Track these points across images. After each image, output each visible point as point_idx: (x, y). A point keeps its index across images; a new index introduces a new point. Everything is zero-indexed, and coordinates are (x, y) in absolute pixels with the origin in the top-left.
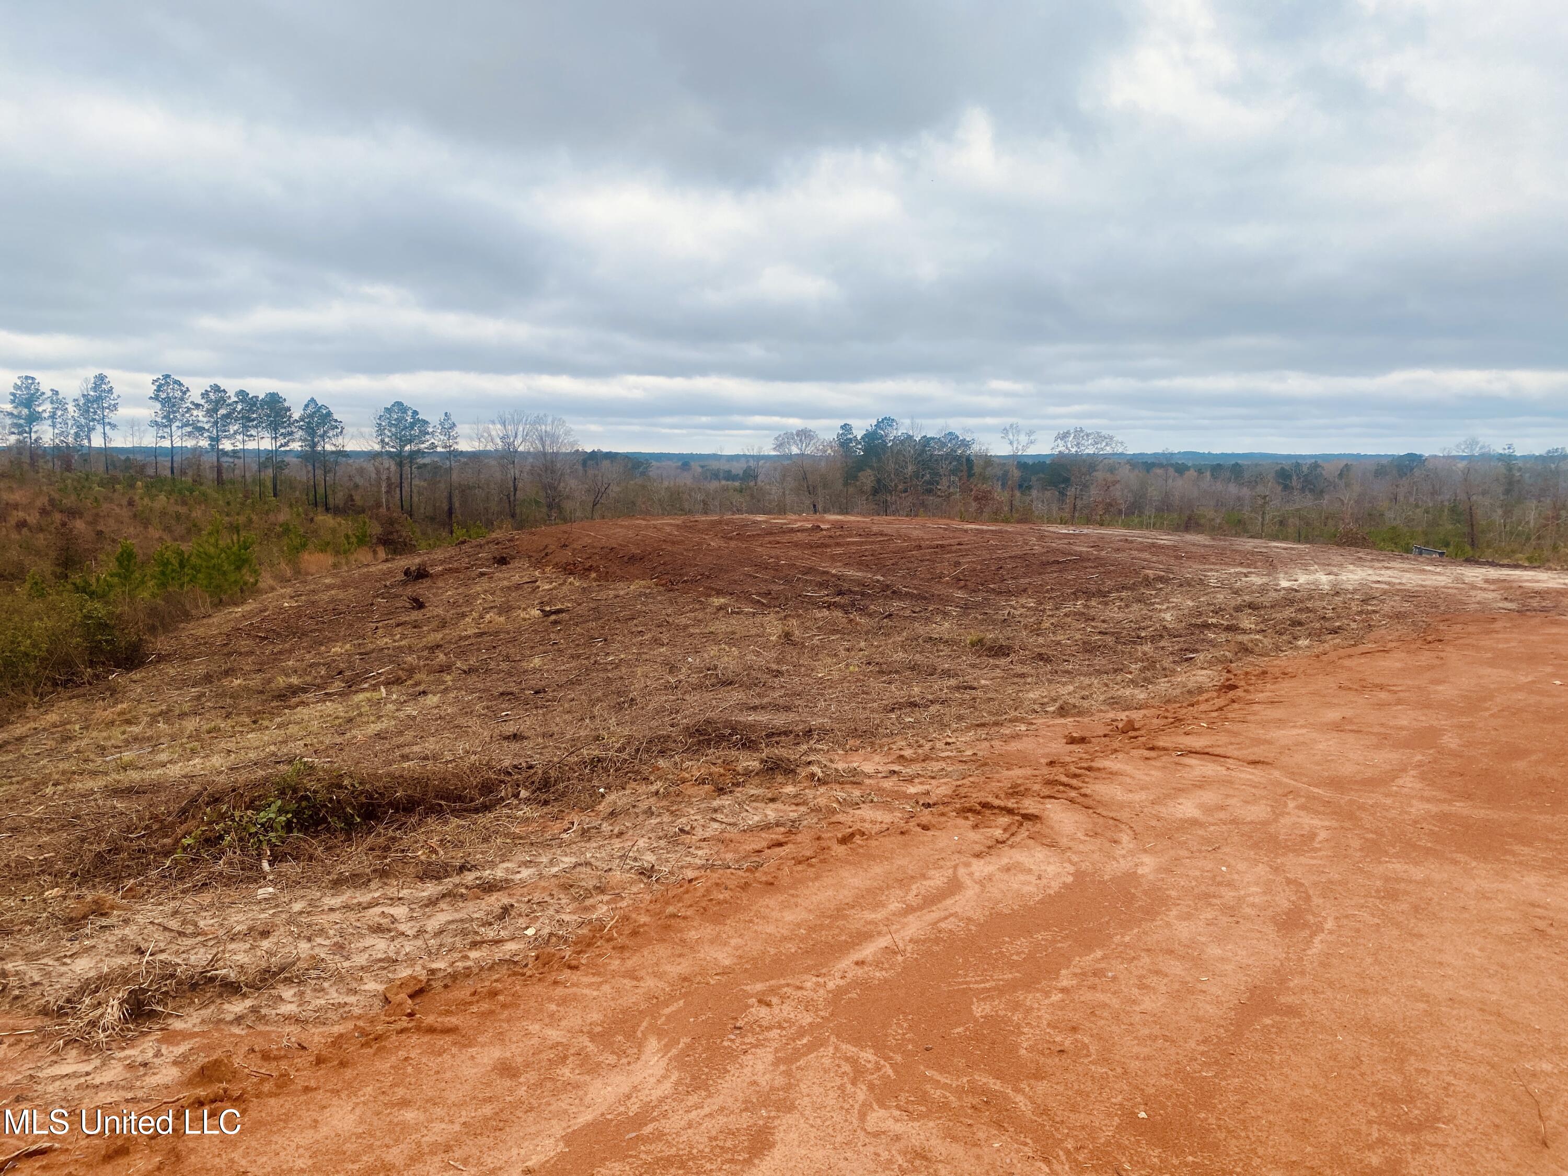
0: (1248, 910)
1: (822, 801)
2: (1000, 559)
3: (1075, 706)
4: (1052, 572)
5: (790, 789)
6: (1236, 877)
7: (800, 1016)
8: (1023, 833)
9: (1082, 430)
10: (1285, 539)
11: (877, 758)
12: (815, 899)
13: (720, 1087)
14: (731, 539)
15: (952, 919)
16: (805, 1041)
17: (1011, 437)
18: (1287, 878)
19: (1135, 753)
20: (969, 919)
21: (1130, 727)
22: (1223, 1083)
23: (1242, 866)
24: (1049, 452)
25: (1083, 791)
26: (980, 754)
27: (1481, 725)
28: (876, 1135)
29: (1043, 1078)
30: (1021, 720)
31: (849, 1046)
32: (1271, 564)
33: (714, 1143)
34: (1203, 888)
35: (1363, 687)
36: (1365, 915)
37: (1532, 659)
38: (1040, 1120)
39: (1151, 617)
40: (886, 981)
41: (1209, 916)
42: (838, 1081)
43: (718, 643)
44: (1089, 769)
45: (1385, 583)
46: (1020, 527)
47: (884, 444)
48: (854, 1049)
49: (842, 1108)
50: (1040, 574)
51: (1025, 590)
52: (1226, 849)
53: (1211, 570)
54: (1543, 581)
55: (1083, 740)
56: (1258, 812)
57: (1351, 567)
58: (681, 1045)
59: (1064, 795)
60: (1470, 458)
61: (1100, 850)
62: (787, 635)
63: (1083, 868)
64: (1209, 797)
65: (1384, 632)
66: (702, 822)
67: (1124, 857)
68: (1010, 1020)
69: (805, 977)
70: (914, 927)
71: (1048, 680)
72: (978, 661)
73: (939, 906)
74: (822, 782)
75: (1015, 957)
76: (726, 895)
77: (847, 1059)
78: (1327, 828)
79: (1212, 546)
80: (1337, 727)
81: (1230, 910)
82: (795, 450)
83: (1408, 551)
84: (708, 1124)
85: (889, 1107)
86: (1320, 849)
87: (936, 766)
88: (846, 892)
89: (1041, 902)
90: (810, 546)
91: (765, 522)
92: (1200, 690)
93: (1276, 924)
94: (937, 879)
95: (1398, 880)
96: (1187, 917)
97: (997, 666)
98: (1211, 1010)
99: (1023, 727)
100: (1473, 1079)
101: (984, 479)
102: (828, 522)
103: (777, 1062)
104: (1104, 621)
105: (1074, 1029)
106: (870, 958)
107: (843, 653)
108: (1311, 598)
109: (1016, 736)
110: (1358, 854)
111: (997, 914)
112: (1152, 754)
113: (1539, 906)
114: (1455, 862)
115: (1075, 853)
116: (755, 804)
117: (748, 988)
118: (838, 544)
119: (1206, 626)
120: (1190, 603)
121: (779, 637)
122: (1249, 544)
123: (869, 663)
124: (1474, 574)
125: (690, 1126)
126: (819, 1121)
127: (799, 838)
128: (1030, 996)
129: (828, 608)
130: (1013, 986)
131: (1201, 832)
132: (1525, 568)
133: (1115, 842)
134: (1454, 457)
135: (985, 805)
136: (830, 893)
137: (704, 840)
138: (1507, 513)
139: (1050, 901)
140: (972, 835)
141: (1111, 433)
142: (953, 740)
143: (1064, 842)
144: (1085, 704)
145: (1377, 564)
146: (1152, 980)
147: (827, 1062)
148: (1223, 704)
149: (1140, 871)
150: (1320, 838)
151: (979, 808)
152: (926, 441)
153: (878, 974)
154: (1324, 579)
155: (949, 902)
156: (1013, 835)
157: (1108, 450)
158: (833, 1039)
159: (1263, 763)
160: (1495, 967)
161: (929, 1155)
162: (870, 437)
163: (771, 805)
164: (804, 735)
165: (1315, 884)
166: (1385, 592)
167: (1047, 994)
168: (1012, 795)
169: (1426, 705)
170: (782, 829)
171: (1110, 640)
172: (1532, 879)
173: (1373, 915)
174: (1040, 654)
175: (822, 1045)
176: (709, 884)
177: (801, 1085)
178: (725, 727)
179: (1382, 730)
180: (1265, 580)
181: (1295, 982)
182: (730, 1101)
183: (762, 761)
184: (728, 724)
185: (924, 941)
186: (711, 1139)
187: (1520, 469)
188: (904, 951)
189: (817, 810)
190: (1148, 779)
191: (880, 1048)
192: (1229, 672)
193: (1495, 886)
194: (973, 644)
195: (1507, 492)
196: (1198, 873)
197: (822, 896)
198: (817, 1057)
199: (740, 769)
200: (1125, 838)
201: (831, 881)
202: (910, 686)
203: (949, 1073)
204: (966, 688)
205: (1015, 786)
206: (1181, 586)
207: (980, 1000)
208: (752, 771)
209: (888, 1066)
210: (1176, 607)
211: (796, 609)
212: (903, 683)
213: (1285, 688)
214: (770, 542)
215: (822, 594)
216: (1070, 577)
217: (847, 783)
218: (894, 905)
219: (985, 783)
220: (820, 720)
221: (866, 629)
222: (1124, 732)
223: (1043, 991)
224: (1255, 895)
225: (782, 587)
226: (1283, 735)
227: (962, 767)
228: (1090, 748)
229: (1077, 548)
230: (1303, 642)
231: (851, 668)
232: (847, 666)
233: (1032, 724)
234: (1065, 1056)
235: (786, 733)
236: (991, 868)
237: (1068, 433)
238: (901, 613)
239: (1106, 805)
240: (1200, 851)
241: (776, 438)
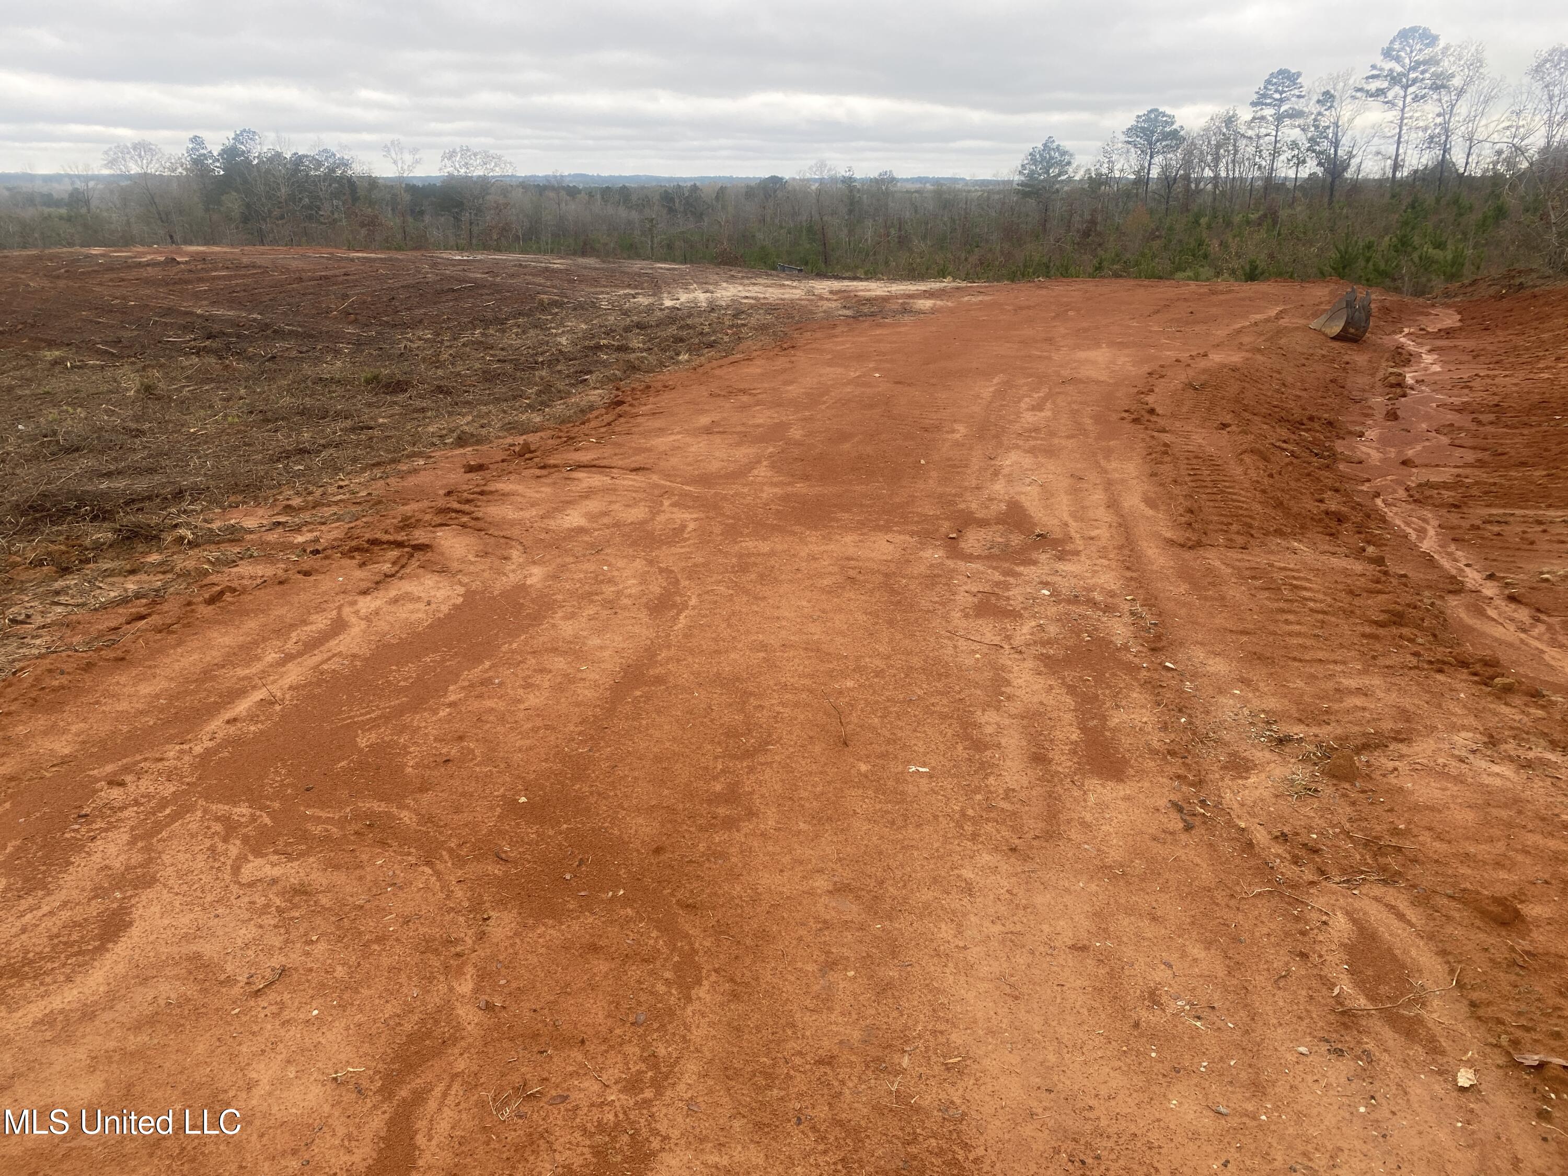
0: (626, 601)
1: (190, 564)
2: (392, 289)
3: (472, 435)
4: (447, 301)
5: (154, 558)
6: (616, 573)
7: (161, 787)
8: (414, 563)
9: (468, 150)
10: (674, 261)
11: (261, 512)
12: (176, 666)
13: (61, 882)
14: (58, 277)
15: (336, 659)
16: (168, 811)
17: (394, 155)
18: (659, 568)
19: (526, 473)
20: (354, 656)
21: (526, 452)
22: (597, 755)
23: (621, 563)
24: (438, 174)
25: (474, 515)
26: (375, 493)
27: (819, 416)
28: (251, 885)
29: (428, 790)
30: (419, 455)
31: (220, 806)
32: (656, 285)
33: (56, 941)
34: (587, 587)
35: (731, 392)
36: (722, 589)
37: (860, 357)
38: (424, 829)
39: (548, 342)
40: (262, 732)
41: (591, 612)
42: (208, 843)
43: (56, 405)
44: (482, 493)
45: (752, 298)
46: (411, 254)
47: (248, 162)
48: (226, 807)
49: (212, 867)
50: (435, 303)
51: (421, 321)
52: (609, 551)
53: (602, 293)
54: (874, 290)
55: (480, 468)
56: (638, 513)
57: (725, 285)
58: (9, 849)
59: (456, 522)
60: (821, 180)
61: (491, 568)
62: (148, 389)
63: (474, 587)
64: (593, 505)
65: (750, 343)
66: (40, 607)
67: (513, 571)
68: (396, 743)
69: (170, 747)
70: (294, 674)
71: (449, 412)
72: (375, 399)
73: (321, 648)
74: (192, 544)
75: (402, 683)
76: (64, 680)
77: (217, 819)
78: (696, 520)
79: (603, 269)
80: (708, 431)
81: (611, 605)
82: (134, 169)
83: (775, 269)
84: (48, 923)
85: (267, 855)
86: (689, 539)
87: (327, 511)
88: (214, 653)
89: (430, 626)
90: (165, 282)
91: (102, 255)
92: (592, 408)
93: (649, 609)
94: (320, 622)
95: (749, 555)
96: (572, 616)
97: (395, 403)
98: (589, 694)
99: (422, 462)
100: (796, 705)
101: (371, 203)
102: (187, 254)
103: (132, 842)
104: (502, 349)
105: (461, 738)
106: (245, 714)
107: (219, 405)
108: (690, 315)
109: (415, 471)
110: (719, 538)
111: (384, 645)
112: (544, 472)
113: (853, 559)
114: (794, 533)
115: (465, 575)
116: (109, 580)
117: (96, 772)
118: (201, 280)
119: (598, 347)
120: (584, 326)
121: (138, 391)
122: (637, 265)
123: (251, 412)
124: (823, 287)
125: (24, 930)
126: (185, 887)
127: (165, 607)
128: (418, 717)
129: (197, 354)
130: (400, 711)
131: (587, 538)
132: (861, 280)
133: (505, 559)
134: (808, 180)
135: (374, 542)
136: (196, 656)
137: (44, 627)
138: (851, 232)
139: (439, 624)
140: (359, 574)
141: (499, 152)
142: (346, 483)
143: (455, 566)
144: (484, 432)
145: (746, 282)
146: (537, 679)
147: (194, 827)
148: (611, 419)
149: (529, 582)
150: (689, 529)
151: (366, 546)
152: (299, 160)
153: (252, 728)
154: (702, 297)
155: (333, 643)
156: (403, 567)
157: (498, 172)
158: (201, 802)
159: (644, 469)
160: (818, 613)
161: (309, 889)
162: (230, 154)
163: (131, 577)
164: (174, 497)
165: (683, 569)
166: (752, 307)
167: (435, 712)
168: (402, 529)
169: (778, 404)
170: (144, 601)
171: (509, 367)
172: (849, 538)
173: (728, 588)
174: (439, 387)
175: (188, 812)
176: (38, 672)
177: (164, 857)
178: (68, 499)
179: (743, 429)
180: (651, 300)
181: (664, 654)
182: (75, 893)
183: (115, 531)
184: (71, 495)
185: (305, 686)
186: (51, 938)
187: (859, 190)
188: (282, 700)
189: (184, 574)
190: (538, 496)
191: (255, 801)
192: (618, 389)
193: (823, 548)
194: (368, 382)
195: (850, 212)
196: (582, 576)
197: (186, 662)
198: (182, 825)
199: (88, 542)
200: (516, 554)
201: (196, 644)
202: (299, 434)
203: (331, 807)
204: (362, 428)
205: (405, 519)
206: (575, 309)
207: (364, 731)
208: (104, 544)
209: (265, 815)
210: (571, 332)
211: (156, 357)
212: (291, 429)
213: (665, 399)
214: (111, 280)
215: (188, 338)
216: (466, 306)
217: (223, 542)
218: (271, 657)
219: (379, 521)
220: (192, 479)
221: (245, 375)
222: (521, 455)
223: (431, 709)
224: (632, 586)
225: (136, 333)
226: (661, 442)
227: (354, 509)
228: (487, 474)
229: (472, 275)
230: (684, 357)
231: (230, 419)
232: (225, 416)
233: (430, 457)
234: (450, 764)
235: (150, 498)
236: (378, 603)
237: (454, 151)
238: (286, 354)
239: (497, 525)
240: (584, 555)
241: (106, 153)
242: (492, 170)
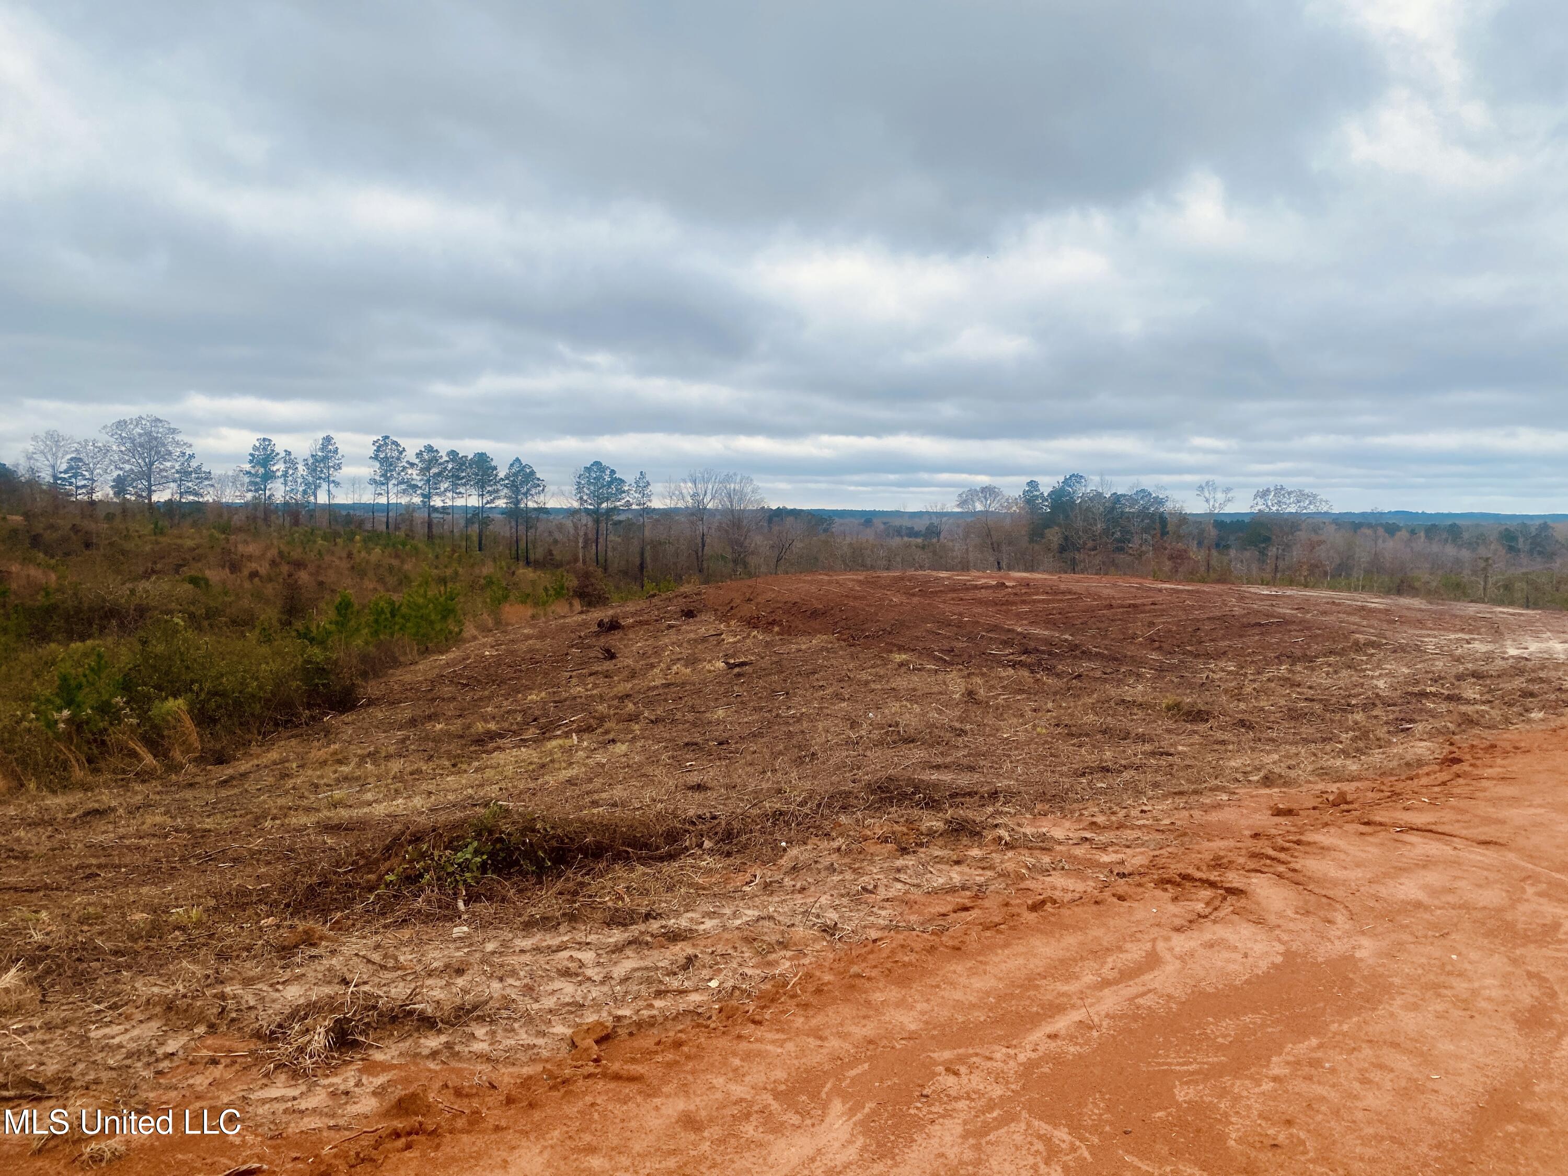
0: (1483, 1004)
1: (1010, 866)
2: (1198, 620)
3: (1280, 776)
4: (1253, 635)
5: (975, 852)
6: (1468, 966)
7: (989, 1088)
8: (1226, 909)
9: (1282, 488)
10: (1511, 604)
11: (1067, 824)
12: (1004, 967)
13: (906, 1157)
14: (914, 595)
15: (1151, 995)
16: (995, 1114)
17: (1207, 494)
18: (1528, 971)
19: (1348, 827)
20: (1170, 997)
21: (1342, 800)
23: (1474, 955)
24: (1248, 511)
25: (1292, 865)
26: (1178, 823)
30: (1223, 789)
31: (1042, 1123)
32: (1496, 631)
34: (1432, 977)
39: (1362, 684)
40: (1080, 1056)
41: (1439, 1008)
42: (1031, 1160)
43: (898, 699)
44: (1298, 842)
46: (1218, 588)
47: (1072, 501)
48: (1047, 1127)
50: (1241, 636)
51: (1224, 653)
52: (1457, 937)
53: (1429, 635)
55: (1289, 812)
56: (1492, 897)
58: (867, 1110)
59: (1272, 870)
61: (1313, 929)
62: (971, 694)
63: (1294, 948)
64: (1433, 877)
66: (885, 881)
67: (1339, 938)
68: (1217, 1107)
69: (996, 1047)
70: (1110, 1001)
71: (1251, 748)
72: (1174, 726)
73: (1137, 980)
74: (1009, 846)
75: (1220, 1040)
76: (913, 957)
77: (1040, 1137)
79: (1429, 610)
81: (1465, 1004)
82: (979, 507)
87: (1130, 834)
88: (1037, 962)
89: (1248, 982)
90: (994, 603)
91: (948, 578)
92: (1420, 763)
93: (1517, 1021)
94: (1135, 953)
96: (1415, 1007)
97: (1195, 732)
98: (1447, 1113)
99: (1225, 797)
101: (1179, 537)
102: (1015, 579)
103: (966, 1135)
104: (1310, 688)
105: (1289, 1123)
106: (1064, 1031)
107: (1029, 714)
108: (1543, 667)
109: (1218, 806)
111: (1200, 992)
112: (1368, 829)
115: (1284, 931)
116: (939, 866)
117: (936, 1055)
118: (1024, 602)
119: (1424, 694)
120: (1406, 670)
121: (963, 695)
122: (1471, 609)
123: (1058, 725)
127: (986, 903)
128: (1238, 1083)
129: (1013, 666)
130: (1216, 1072)
131: (1427, 916)
133: (1329, 922)
135: (1186, 877)
136: (1021, 961)
137: (888, 900)
139: (1257, 981)
140: (1172, 908)
141: (1315, 491)
142: (1150, 808)
143: (1272, 919)
144: (1293, 774)
146: (1376, 1075)
147: (1018, 1138)
148: (1446, 778)
149: (1358, 954)
151: (1178, 879)
152: (1117, 498)
153: (1072, 1049)
154: (1558, 648)
155: (1147, 977)
156: (1216, 909)
157: (1312, 509)
158: (1025, 1114)
159: (1496, 843)
162: (1058, 494)
163: (956, 867)
164: (990, 797)
165: (1561, 979)
167: (1257, 1082)
168: (1215, 867)
170: (968, 893)
171: (1317, 707)
174: (1241, 721)
175: (1013, 1120)
176: (894, 945)
177: (991, 1160)
178: (908, 785)
180: (1490, 647)
181: (1541, 1087)
183: (946, 822)
184: (910, 782)
185: (1121, 1017)
188: (1100, 1026)
189: (1005, 875)
190: (1364, 855)
191: (1075, 1128)
192: (1452, 744)
194: (1169, 708)
196: (1424, 960)
197: (1012, 964)
198: (1008, 1132)
199: (923, 829)
200: (1340, 918)
201: (1021, 949)
202: (1101, 750)
203: (1150, 1159)
204: (1162, 754)
205: (1217, 858)
206: (1395, 652)
207: (1183, 1084)
208: (936, 832)
209: (1084, 1147)
210: (1390, 674)
211: (979, 667)
212: (1094, 746)
213: (1517, 764)
214: (953, 599)
215: (1007, 652)
216: (1273, 640)
217: (1036, 848)
218: (1089, 978)
219: (1184, 854)
220: (1006, 782)
221: (1053, 690)
222: (1335, 804)
223: (1251, 1078)
224: (1492, 988)
225: (965, 645)
226: (1517, 815)
227: (1159, 836)
228: (1299, 821)
229: (1280, 610)
230: (1536, 715)
231: (1039, 729)
232: (1034, 727)
233: (1234, 793)
234: (1279, 1151)
235: (970, 794)
236: (1193, 944)
237: (1268, 490)
238: (1091, 674)
239: (1317, 882)
240: (1426, 937)
241: (960, 495)
242: (1305, 508)
